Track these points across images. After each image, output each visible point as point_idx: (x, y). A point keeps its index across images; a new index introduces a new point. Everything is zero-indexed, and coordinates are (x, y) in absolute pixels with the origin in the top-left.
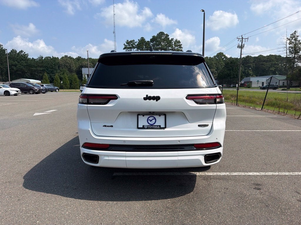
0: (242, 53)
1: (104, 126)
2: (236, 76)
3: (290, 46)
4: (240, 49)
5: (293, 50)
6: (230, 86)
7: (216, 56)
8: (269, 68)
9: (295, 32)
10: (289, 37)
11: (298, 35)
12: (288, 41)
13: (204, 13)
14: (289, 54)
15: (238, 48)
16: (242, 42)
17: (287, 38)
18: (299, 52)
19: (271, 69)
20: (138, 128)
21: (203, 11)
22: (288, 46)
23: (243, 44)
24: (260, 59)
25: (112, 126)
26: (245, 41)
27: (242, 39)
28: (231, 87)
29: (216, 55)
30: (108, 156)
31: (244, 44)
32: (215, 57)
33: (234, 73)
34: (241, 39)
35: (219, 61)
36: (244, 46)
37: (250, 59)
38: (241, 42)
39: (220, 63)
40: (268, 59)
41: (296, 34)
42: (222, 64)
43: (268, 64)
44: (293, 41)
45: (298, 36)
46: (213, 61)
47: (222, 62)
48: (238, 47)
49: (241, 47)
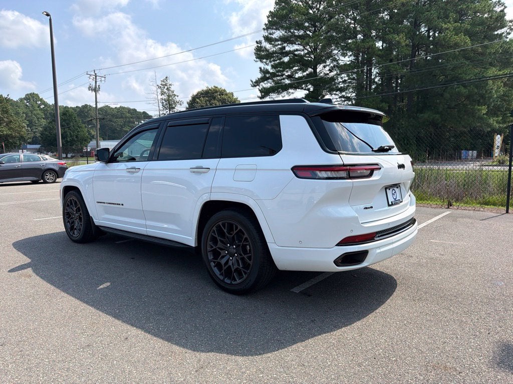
0: (98, 101)
1: (365, 209)
2: (75, 139)
3: (162, 97)
4: (94, 93)
5: (166, 104)
6: (67, 156)
7: (25, 99)
8: (122, 127)
9: (166, 78)
10: (159, 83)
11: (170, 83)
12: (159, 90)
13: (50, 20)
14: (162, 109)
15: (89, 90)
16: (96, 82)
17: (158, 86)
18: (174, 108)
19: (124, 129)
20: (389, 205)
21: (48, 15)
22: (160, 97)
23: (97, 85)
24: (106, 112)
25: (372, 207)
26: (100, 80)
27: (96, 76)
28: (69, 158)
29: (23, 96)
30: (379, 247)
31: (99, 86)
32: (21, 100)
33: (72, 133)
34: (94, 77)
35: (31, 109)
36: (99, 88)
37: (90, 110)
38: (94, 81)
39: (35, 112)
40: (118, 112)
41: (168, 81)
42: (38, 114)
43: (120, 121)
44: (165, 90)
45: (170, 85)
46: (19, 107)
47: (39, 112)
48: (90, 88)
49: (96, 90)
